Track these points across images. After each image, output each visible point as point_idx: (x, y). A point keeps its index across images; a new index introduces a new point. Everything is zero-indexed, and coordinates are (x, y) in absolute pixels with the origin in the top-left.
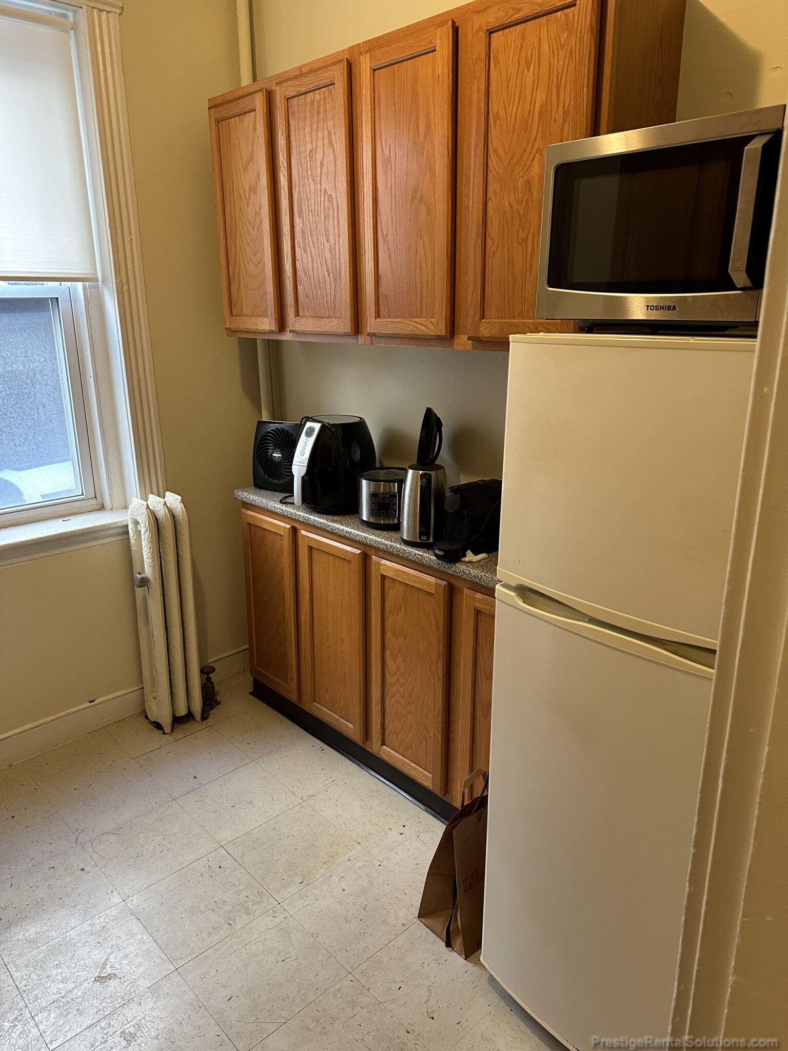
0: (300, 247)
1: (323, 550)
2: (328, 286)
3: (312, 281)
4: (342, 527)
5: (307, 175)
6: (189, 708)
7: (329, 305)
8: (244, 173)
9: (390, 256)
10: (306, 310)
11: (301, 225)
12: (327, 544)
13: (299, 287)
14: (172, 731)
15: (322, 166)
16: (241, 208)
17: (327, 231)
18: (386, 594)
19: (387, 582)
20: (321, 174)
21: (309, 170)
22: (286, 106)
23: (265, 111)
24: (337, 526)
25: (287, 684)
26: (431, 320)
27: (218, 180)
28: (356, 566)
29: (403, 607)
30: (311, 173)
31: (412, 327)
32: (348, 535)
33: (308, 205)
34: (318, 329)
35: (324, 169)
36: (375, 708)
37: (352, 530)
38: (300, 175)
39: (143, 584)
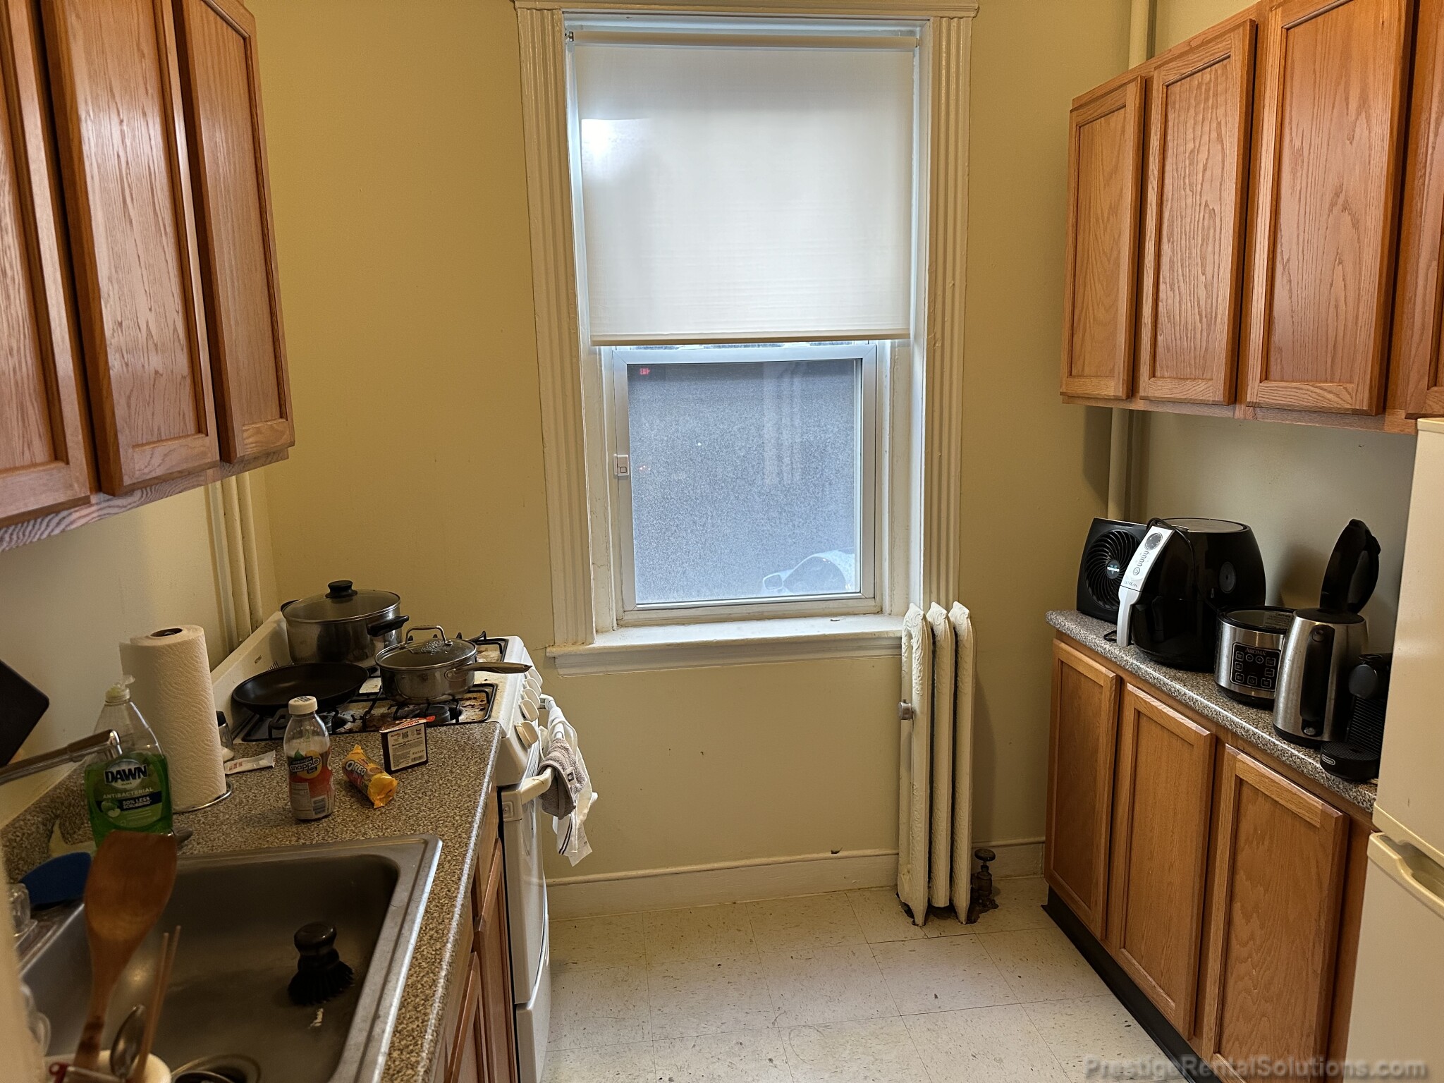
0: (1165, 283)
1: (1155, 719)
2: (1198, 335)
3: (1177, 328)
4: (1184, 690)
5: (1185, 184)
6: (951, 900)
7: (1198, 361)
8: (1105, 188)
9: (1290, 291)
10: (1165, 369)
11: (1170, 253)
12: (1161, 712)
13: (1160, 338)
14: (925, 923)
15: (1205, 170)
16: (1096, 235)
17: (1203, 258)
18: (1242, 811)
19: (1246, 791)
20: (1203, 180)
21: (1187, 178)
22: (1165, 95)
23: (1137, 105)
24: (1178, 686)
25: (1089, 907)
26: (1348, 385)
27: (1072, 200)
28: (1200, 754)
29: (1267, 837)
30: (1189, 181)
31: (1314, 395)
32: (1191, 703)
33: (1181, 225)
34: (1178, 396)
35: (1208, 173)
36: (1211, 990)
37: (1198, 698)
38: (1175, 185)
39: (907, 716)
